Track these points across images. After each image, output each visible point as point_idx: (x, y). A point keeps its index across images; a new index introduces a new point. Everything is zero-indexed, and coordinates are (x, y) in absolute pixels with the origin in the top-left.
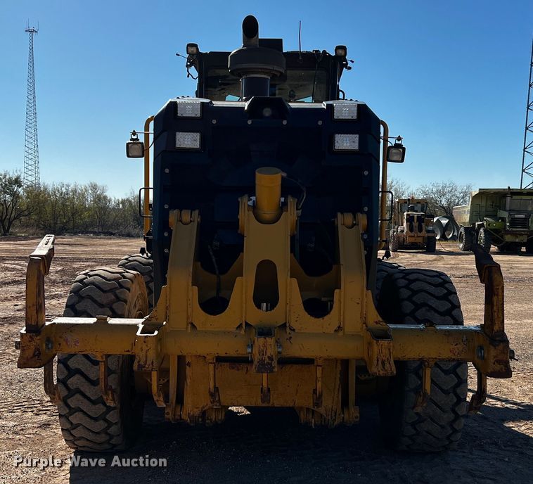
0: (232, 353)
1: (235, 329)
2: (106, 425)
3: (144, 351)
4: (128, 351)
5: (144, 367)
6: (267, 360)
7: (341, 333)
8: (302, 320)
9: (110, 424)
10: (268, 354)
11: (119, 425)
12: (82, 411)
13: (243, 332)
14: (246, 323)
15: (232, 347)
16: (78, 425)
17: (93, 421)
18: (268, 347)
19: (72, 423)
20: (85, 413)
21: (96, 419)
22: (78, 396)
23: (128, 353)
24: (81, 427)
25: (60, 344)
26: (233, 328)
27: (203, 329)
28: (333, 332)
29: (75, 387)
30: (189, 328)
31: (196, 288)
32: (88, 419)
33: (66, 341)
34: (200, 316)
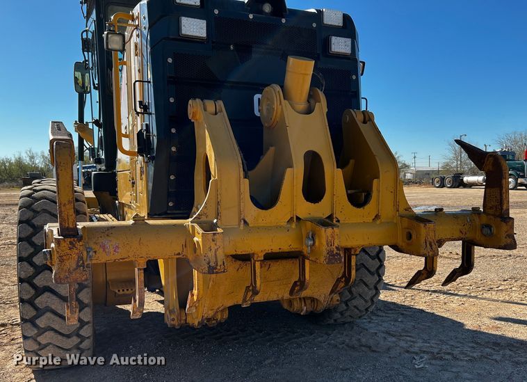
0: (286, 248)
1: (286, 224)
2: (79, 340)
3: (213, 250)
4: (179, 254)
5: (216, 268)
6: (335, 251)
7: (378, 222)
8: (346, 210)
9: (83, 339)
10: (336, 245)
11: (92, 338)
12: (53, 329)
13: (294, 226)
14: (297, 217)
15: (283, 242)
16: (48, 344)
17: (64, 339)
18: (336, 237)
19: (40, 344)
20: (56, 331)
21: (68, 336)
22: (48, 315)
23: (178, 256)
24: (51, 346)
25: (95, 252)
26: (284, 222)
27: (256, 225)
28: (371, 221)
29: (44, 306)
30: (242, 225)
31: (247, 181)
32: (60, 337)
33: (104, 247)
34: (252, 212)
